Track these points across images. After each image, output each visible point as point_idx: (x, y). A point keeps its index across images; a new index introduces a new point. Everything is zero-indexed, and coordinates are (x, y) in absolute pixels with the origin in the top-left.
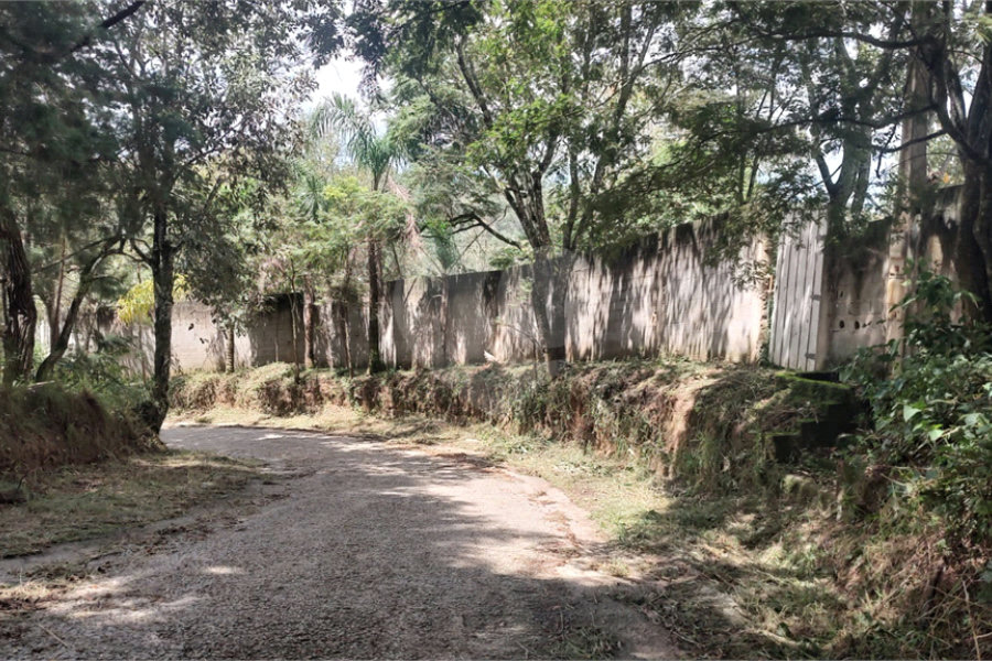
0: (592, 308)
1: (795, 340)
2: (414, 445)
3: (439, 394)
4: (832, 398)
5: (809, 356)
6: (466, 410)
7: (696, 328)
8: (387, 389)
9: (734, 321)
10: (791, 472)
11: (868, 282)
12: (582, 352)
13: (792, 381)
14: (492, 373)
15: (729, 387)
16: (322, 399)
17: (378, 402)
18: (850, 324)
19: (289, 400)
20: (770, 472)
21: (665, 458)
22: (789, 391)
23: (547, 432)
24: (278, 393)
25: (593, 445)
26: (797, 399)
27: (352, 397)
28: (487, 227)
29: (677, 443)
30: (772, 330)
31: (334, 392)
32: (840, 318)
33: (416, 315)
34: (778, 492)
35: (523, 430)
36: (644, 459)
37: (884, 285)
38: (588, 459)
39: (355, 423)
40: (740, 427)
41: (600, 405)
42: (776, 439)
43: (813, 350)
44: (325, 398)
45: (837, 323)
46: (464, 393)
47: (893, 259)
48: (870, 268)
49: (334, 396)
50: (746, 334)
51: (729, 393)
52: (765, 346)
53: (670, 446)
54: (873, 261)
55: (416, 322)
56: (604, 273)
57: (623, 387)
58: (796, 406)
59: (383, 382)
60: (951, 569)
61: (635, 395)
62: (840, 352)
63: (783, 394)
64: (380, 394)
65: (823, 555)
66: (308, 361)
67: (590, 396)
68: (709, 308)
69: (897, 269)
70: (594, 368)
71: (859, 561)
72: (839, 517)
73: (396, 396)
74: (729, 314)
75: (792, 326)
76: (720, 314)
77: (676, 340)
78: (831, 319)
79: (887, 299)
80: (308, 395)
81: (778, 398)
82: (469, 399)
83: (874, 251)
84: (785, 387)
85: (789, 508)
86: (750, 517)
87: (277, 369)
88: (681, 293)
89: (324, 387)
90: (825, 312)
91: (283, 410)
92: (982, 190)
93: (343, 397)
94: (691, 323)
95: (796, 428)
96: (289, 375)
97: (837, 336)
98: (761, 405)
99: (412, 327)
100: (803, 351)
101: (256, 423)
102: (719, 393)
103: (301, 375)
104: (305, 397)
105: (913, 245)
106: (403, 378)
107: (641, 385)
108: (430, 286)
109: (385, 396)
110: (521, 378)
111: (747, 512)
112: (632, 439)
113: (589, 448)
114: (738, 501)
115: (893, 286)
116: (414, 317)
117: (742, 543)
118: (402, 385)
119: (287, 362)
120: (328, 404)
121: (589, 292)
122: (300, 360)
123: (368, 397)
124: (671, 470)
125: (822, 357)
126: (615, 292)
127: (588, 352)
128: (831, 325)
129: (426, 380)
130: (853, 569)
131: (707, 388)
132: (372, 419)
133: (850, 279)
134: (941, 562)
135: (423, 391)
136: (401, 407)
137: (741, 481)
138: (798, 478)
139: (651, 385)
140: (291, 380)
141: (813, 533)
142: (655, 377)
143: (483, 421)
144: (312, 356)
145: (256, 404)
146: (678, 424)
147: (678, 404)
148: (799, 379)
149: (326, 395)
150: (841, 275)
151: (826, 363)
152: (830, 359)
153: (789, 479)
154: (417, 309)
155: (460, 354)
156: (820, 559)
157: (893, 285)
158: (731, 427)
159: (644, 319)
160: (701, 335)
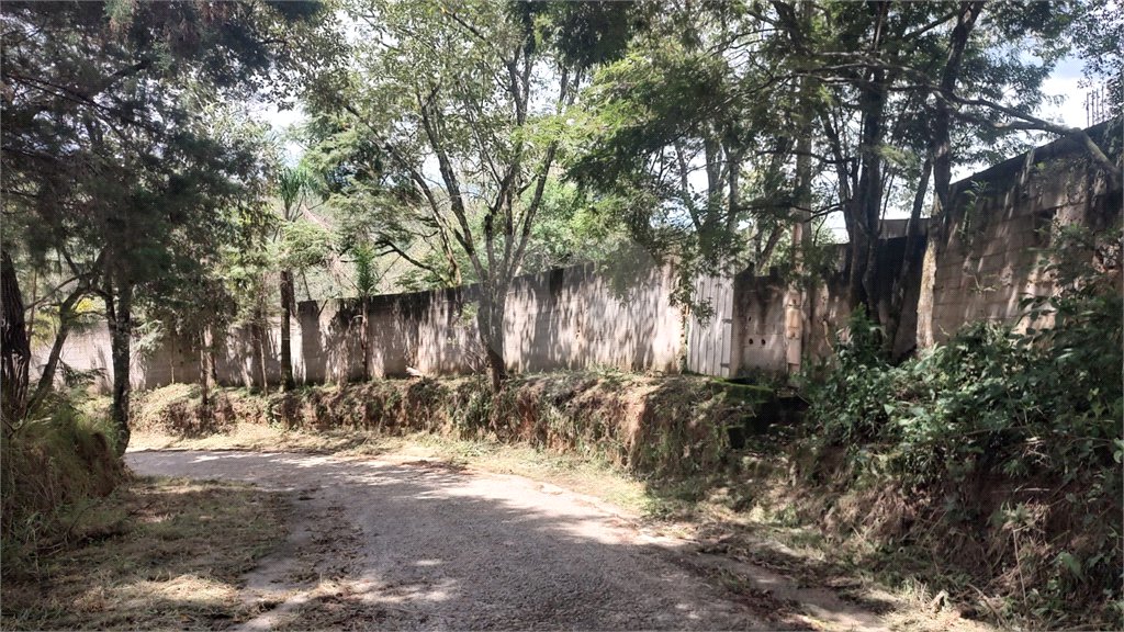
0: (518, 328)
1: (711, 354)
2: (363, 457)
3: (369, 408)
4: (761, 398)
5: (722, 365)
6: (401, 420)
7: (622, 344)
8: (309, 405)
9: (657, 339)
10: (747, 455)
11: (771, 311)
12: (510, 365)
13: (726, 386)
14: (426, 386)
15: (673, 391)
16: (234, 417)
17: (301, 418)
18: (758, 342)
19: (195, 421)
20: (729, 455)
21: (624, 452)
22: (725, 394)
23: (492, 436)
24: (183, 415)
25: (545, 444)
26: (735, 400)
27: (271, 414)
28: (402, 254)
29: (633, 438)
30: (688, 347)
31: (250, 411)
32: (750, 337)
33: (328, 333)
34: (738, 470)
35: (465, 436)
36: (602, 453)
37: (784, 313)
38: (540, 457)
39: (279, 439)
40: (693, 423)
41: (553, 410)
42: (730, 431)
43: (727, 360)
44: (238, 417)
45: (747, 341)
46: (397, 406)
47: (791, 294)
48: (773, 300)
49: (248, 414)
50: (671, 348)
51: (674, 397)
52: (684, 358)
53: (627, 440)
54: (775, 295)
55: (328, 340)
56: (530, 297)
57: (572, 395)
58: (735, 405)
59: (305, 399)
60: (910, 507)
61: (585, 401)
62: (751, 362)
63: (722, 396)
64: (302, 411)
65: (799, 510)
66: (210, 382)
67: (542, 403)
68: (633, 328)
69: (795, 302)
70: (537, 379)
71: (832, 510)
72: (794, 483)
73: (321, 411)
74: (653, 334)
75: (707, 344)
76: (645, 332)
77: (604, 352)
78: (741, 337)
79: (787, 324)
80: (218, 415)
81: (717, 399)
82: (404, 411)
83: (776, 288)
84: (721, 391)
85: (750, 481)
86: (724, 490)
87: (177, 392)
88: (606, 315)
89: (236, 406)
90: (737, 331)
91: (191, 432)
92: (871, 254)
93: (259, 414)
94: (617, 341)
95: (741, 422)
96: (193, 396)
97: (747, 351)
98: (706, 405)
99: (325, 344)
100: (719, 362)
101: (169, 446)
102: (664, 397)
103: (209, 396)
104: (214, 417)
105: (806, 285)
106: (326, 394)
107: (589, 393)
108: (342, 306)
109: (309, 412)
110: (459, 390)
111: (719, 487)
112: (587, 437)
113: (541, 447)
114: (708, 480)
115: (791, 315)
116: (326, 336)
117: (731, 509)
118: (327, 401)
119: (187, 383)
120: (241, 423)
121: (514, 314)
122: (204, 382)
123: (289, 414)
124: (629, 460)
125: (735, 366)
126: (539, 314)
127: (516, 365)
128: (742, 342)
129: (352, 395)
130: (827, 517)
131: (653, 393)
132: (295, 435)
133: (756, 308)
134: (903, 503)
135: (352, 404)
136: (325, 422)
137: (703, 464)
138: (754, 459)
139: (598, 393)
140: (199, 400)
141: (780, 497)
142: (599, 385)
143: (420, 429)
144: (215, 376)
145: (159, 427)
146: (632, 424)
147: (631, 406)
148: (732, 385)
149: (240, 414)
150: (749, 304)
151: (739, 371)
152: (742, 368)
153: (746, 459)
154: (329, 329)
155: (377, 370)
156: (797, 514)
157: (793, 313)
158: (685, 423)
159: (570, 338)
160: (628, 349)
